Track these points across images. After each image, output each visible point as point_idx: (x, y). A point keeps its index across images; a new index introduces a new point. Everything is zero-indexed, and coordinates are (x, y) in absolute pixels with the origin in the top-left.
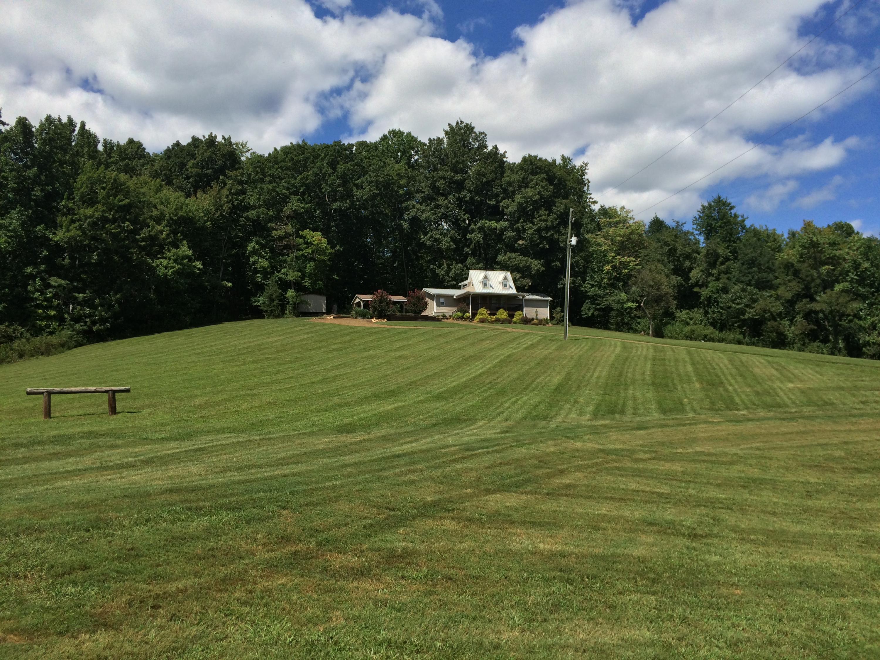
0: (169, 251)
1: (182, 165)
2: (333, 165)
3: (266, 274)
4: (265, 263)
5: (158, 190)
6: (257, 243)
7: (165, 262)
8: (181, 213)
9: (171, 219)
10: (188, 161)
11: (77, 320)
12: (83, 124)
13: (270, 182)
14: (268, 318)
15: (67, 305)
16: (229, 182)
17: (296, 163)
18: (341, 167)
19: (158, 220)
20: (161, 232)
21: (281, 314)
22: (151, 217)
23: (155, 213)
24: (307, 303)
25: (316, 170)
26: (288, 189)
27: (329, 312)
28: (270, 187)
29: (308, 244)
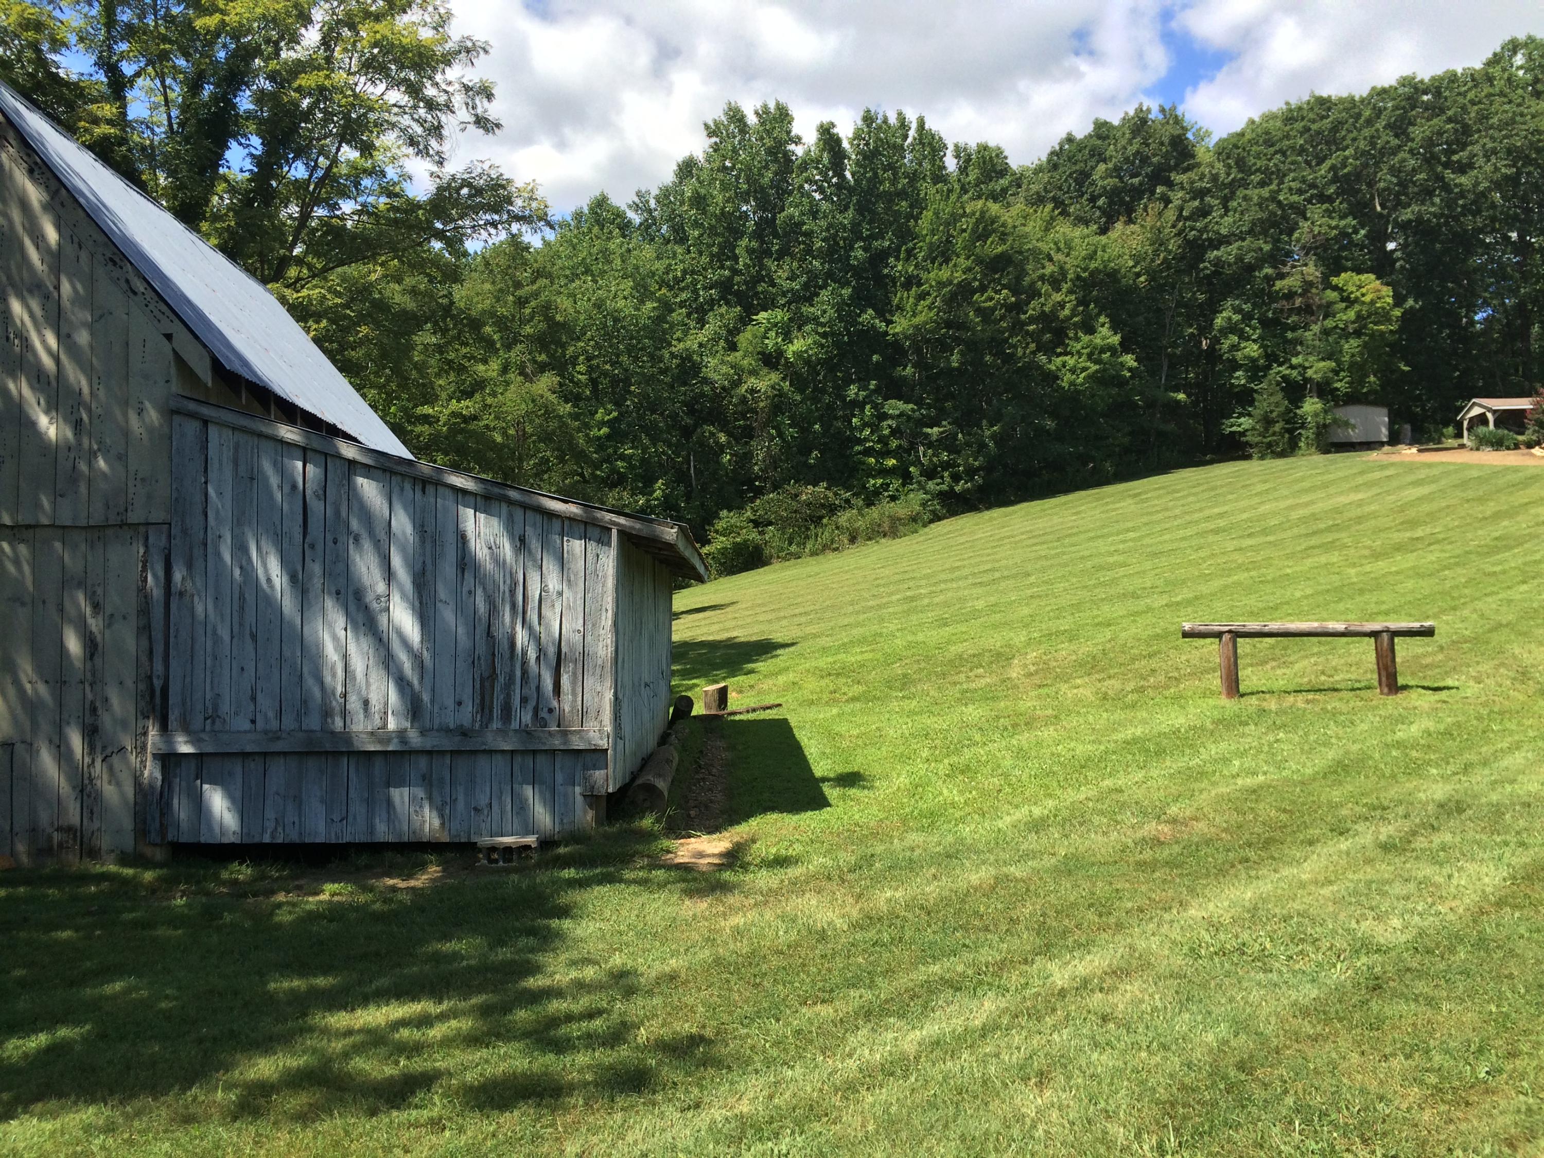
0: (1077, 339)
1: (1083, 177)
2: (1400, 128)
3: (1256, 370)
4: (1252, 349)
5: (1048, 226)
6: (1237, 310)
7: (1071, 361)
8: (1093, 265)
9: (1078, 277)
10: (1093, 168)
11: (930, 473)
12: (921, 123)
13: (1262, 184)
14: (1262, 458)
15: (913, 447)
16: (1177, 196)
17: (1315, 138)
18: (1419, 132)
19: (1055, 283)
20: (1062, 305)
21: (1290, 449)
22: (1042, 278)
23: (1050, 269)
24: (1347, 424)
25: (1362, 144)
26: (1300, 192)
27: (1394, 440)
28: (1265, 192)
29: (1349, 301)
